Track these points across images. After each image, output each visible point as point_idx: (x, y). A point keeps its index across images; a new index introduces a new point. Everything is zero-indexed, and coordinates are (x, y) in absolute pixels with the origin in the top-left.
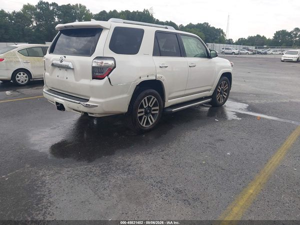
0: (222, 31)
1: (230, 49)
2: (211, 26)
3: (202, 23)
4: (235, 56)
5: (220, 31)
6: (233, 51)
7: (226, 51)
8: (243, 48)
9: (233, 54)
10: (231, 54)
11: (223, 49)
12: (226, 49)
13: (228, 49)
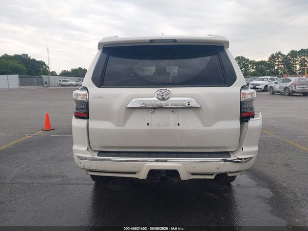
0: (44, 63)
1: (67, 81)
2: (31, 58)
3: (21, 54)
4: (74, 87)
5: (42, 64)
6: (71, 83)
7: (64, 83)
8: (78, 80)
9: (72, 85)
10: (70, 85)
11: (60, 81)
12: (63, 81)
13: (65, 81)
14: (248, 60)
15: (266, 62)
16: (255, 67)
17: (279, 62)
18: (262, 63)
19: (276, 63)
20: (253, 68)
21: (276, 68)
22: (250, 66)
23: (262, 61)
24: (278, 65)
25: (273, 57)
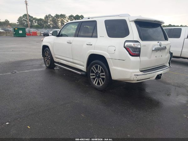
14: (32, 17)
15: (43, 20)
16: (37, 22)
17: (50, 20)
18: (41, 20)
19: (49, 21)
20: (36, 23)
21: (49, 23)
22: (34, 21)
23: (41, 19)
24: (50, 22)
25: (47, 17)
